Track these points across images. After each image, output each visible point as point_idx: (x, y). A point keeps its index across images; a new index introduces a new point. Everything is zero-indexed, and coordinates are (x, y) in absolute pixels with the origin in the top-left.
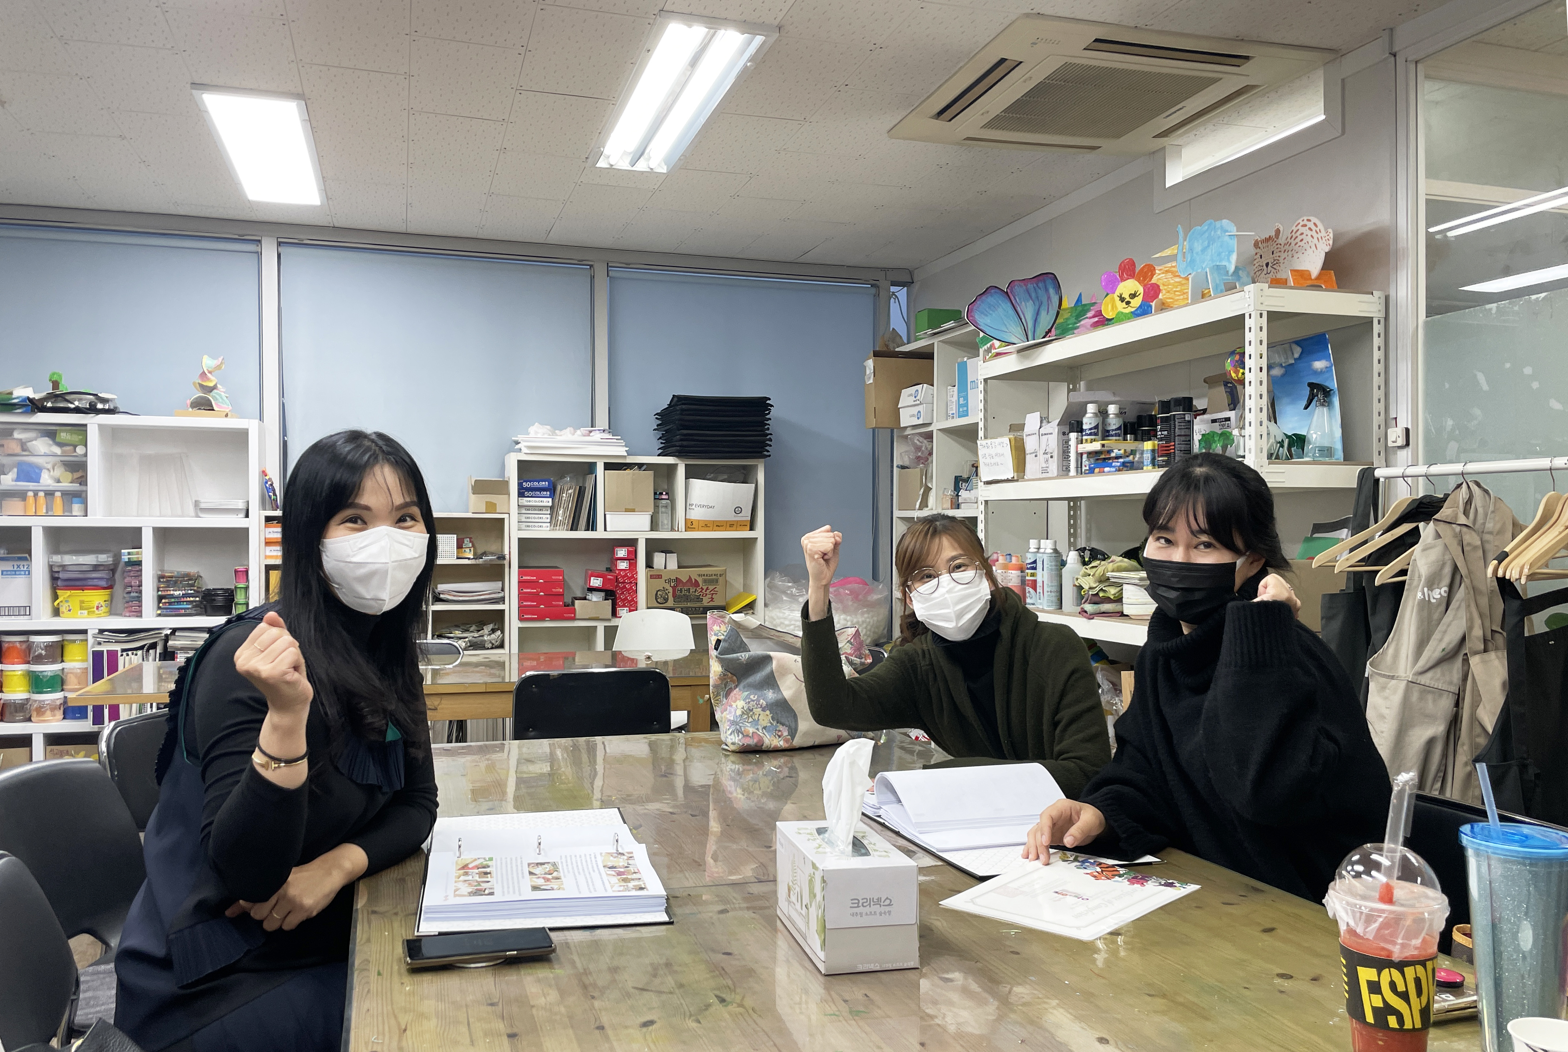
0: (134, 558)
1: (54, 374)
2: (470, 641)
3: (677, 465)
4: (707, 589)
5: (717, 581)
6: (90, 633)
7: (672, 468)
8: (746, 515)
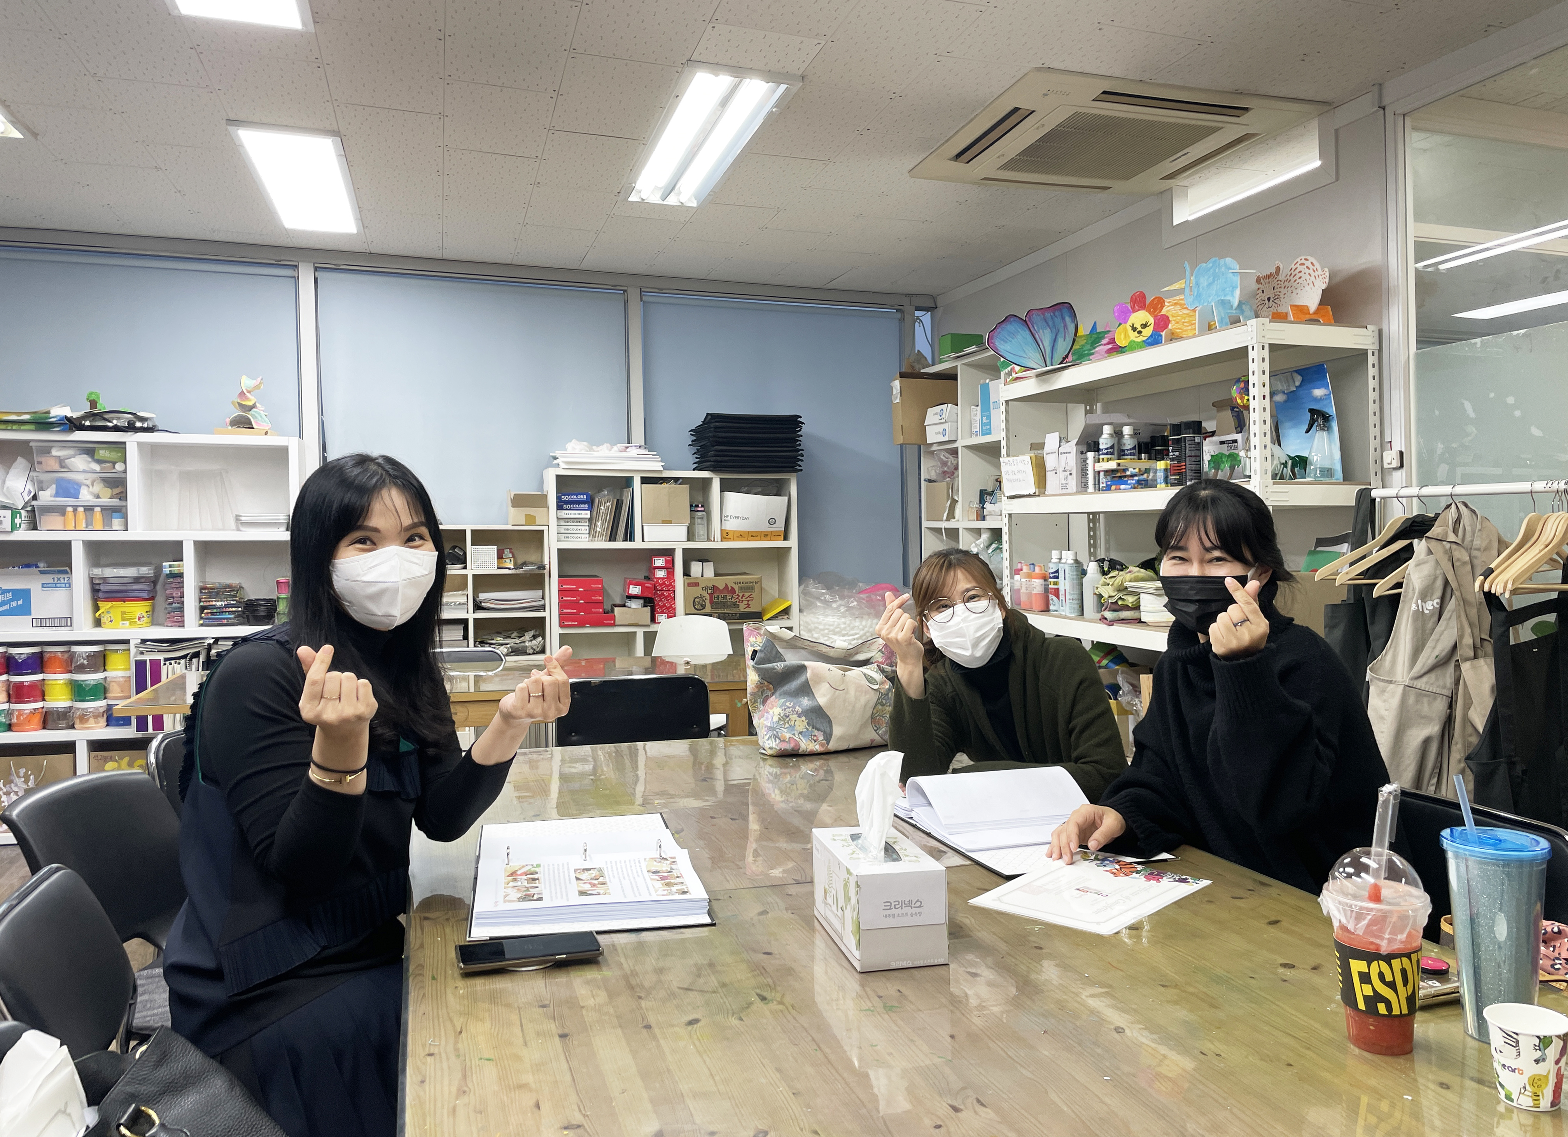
0: (176, 570)
1: (91, 393)
2: (511, 647)
3: (712, 479)
4: (743, 596)
5: (753, 588)
6: (132, 643)
7: (707, 482)
8: (780, 526)
